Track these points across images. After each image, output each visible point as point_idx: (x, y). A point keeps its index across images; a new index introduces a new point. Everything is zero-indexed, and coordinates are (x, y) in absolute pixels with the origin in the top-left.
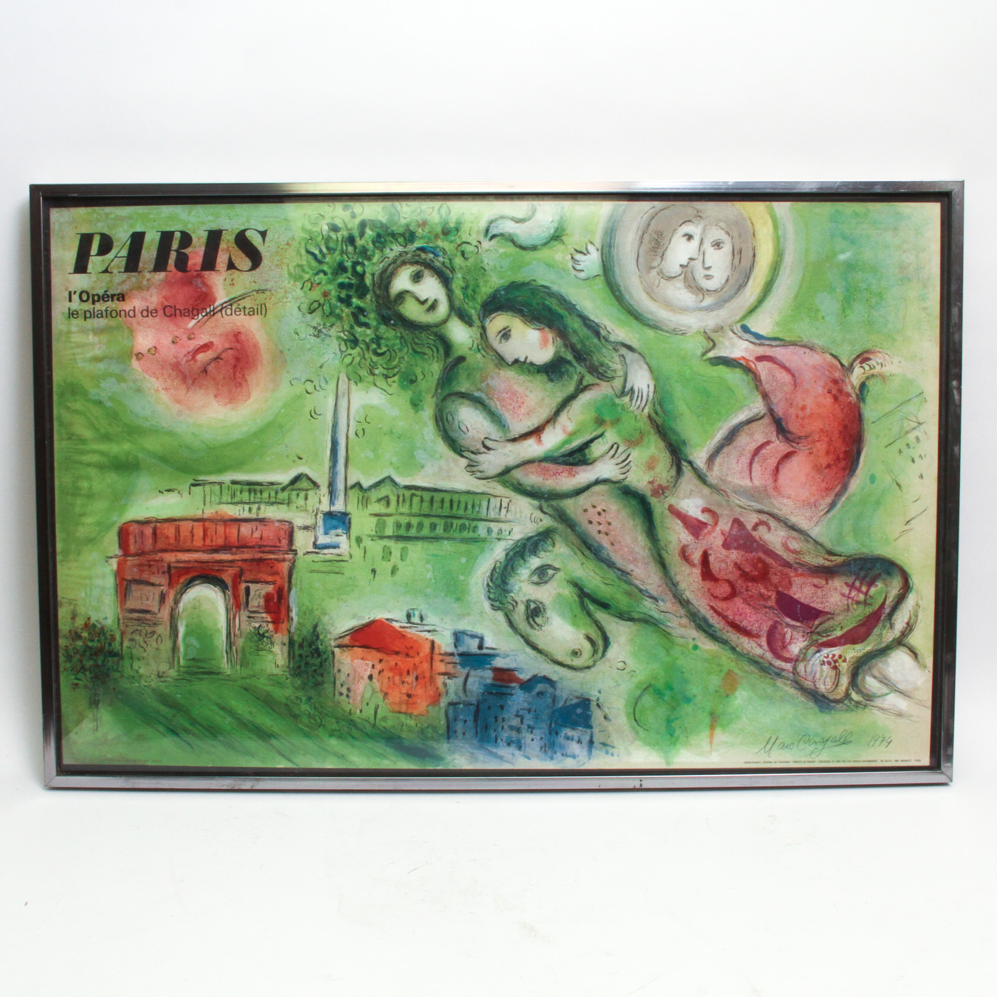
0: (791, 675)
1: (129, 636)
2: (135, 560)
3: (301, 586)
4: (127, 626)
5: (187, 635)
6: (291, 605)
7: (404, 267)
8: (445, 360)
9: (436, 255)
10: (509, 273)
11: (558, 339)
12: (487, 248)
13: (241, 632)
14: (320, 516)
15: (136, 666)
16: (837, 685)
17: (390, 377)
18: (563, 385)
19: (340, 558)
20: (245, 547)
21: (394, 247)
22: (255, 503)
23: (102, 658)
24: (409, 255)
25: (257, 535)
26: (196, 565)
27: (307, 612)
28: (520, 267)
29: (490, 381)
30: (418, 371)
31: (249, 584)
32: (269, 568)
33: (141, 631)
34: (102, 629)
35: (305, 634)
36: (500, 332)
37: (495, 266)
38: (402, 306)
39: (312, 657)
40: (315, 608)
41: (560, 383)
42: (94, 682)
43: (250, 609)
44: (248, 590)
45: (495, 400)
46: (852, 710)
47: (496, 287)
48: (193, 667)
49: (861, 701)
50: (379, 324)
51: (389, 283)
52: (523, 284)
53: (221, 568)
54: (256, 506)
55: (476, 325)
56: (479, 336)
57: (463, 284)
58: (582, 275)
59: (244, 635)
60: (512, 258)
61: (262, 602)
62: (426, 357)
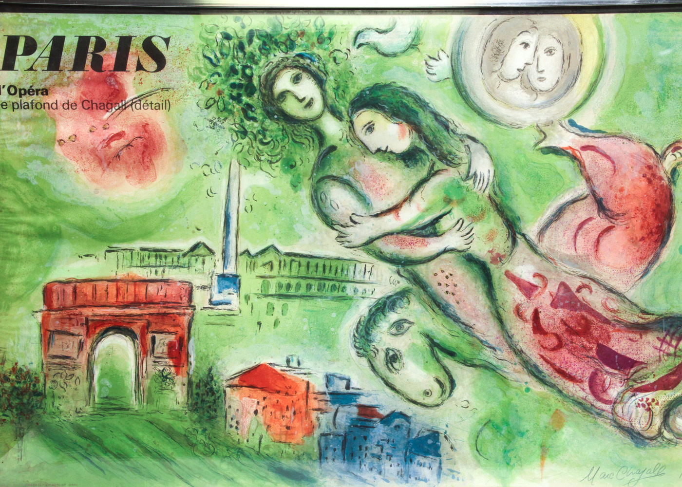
0: (610, 415)
1: (51, 378)
2: (58, 314)
3: (199, 336)
4: (49, 370)
5: (102, 376)
6: (189, 352)
7: (286, 71)
8: (320, 149)
9: (312, 61)
10: (373, 76)
11: (414, 132)
12: (355, 55)
13: (147, 374)
14: (215, 278)
15: (56, 404)
16: (651, 425)
17: (274, 163)
18: (418, 170)
19: (232, 313)
20: (152, 303)
21: (277, 53)
22: (160, 266)
23: (27, 397)
24: (290, 61)
25: (162, 293)
26: (110, 318)
27: (203, 358)
28: (382, 71)
29: (356, 166)
30: (297, 158)
31: (155, 334)
32: (172, 321)
33: (62, 374)
34: (28, 372)
35: (202, 376)
36: (365, 126)
37: (361, 70)
38: (284, 103)
39: (208, 395)
40: (210, 354)
41: (415, 169)
42: (19, 418)
43: (155, 355)
44: (153, 339)
45: (361, 182)
46: (665, 447)
47: (362, 88)
48: (107, 403)
49: (672, 439)
50: (265, 118)
51: (273, 84)
52: (385, 86)
53: (131, 321)
54: (162, 269)
55: (345, 120)
56: (348, 129)
57: (335, 86)
58: (434, 78)
59: (150, 377)
60: (376, 63)
61: (166, 349)
62: (304, 146)
